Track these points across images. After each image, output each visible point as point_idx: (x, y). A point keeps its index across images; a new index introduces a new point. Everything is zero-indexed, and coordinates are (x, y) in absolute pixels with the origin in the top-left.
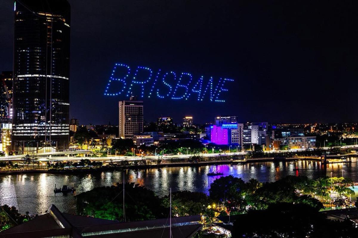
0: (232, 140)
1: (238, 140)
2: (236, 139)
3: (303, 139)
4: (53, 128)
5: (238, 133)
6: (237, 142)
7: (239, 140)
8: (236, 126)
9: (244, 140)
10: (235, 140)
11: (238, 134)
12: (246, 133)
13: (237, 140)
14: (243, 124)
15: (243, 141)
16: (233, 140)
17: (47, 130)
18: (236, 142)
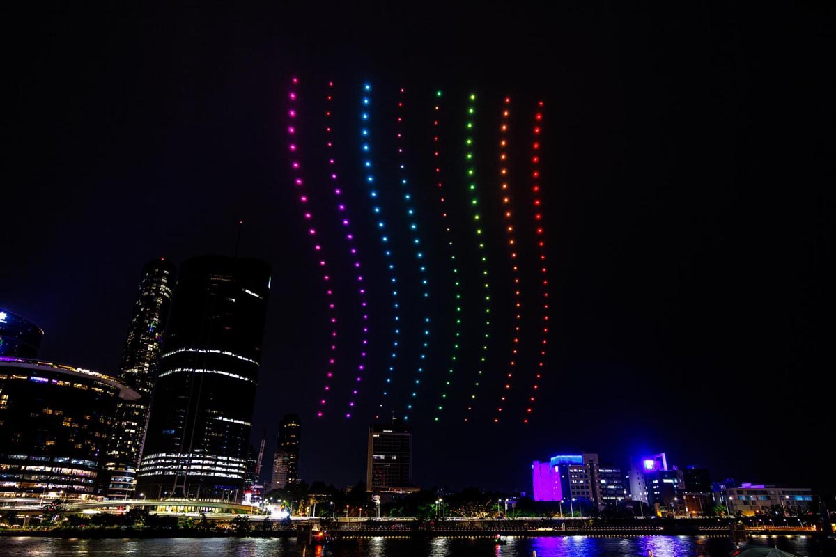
0: (572, 490)
1: (588, 490)
2: (582, 487)
3: (772, 492)
4: (194, 461)
5: (586, 474)
6: (586, 496)
7: (590, 490)
8: (579, 459)
9: (604, 492)
10: (580, 490)
11: (586, 477)
12: (607, 475)
13: (585, 490)
14: (596, 455)
15: (601, 493)
16: (576, 490)
17: (183, 465)
18: (583, 496)
